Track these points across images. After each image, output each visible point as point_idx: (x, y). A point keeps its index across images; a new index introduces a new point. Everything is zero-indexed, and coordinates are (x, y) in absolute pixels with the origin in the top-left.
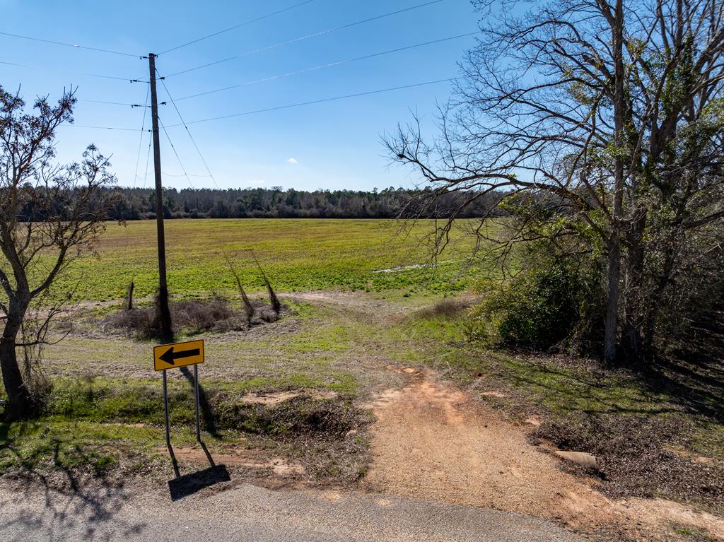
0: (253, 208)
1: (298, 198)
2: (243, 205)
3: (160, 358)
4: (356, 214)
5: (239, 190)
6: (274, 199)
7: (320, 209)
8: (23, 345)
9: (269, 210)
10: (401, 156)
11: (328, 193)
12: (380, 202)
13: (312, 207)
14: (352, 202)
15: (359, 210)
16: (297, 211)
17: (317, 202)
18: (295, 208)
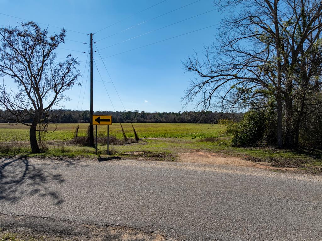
0: (127, 119)
1: (146, 115)
2: (122, 117)
3: (95, 120)
4: (171, 122)
5: (121, 112)
6: (135, 115)
7: (155, 120)
8: (39, 131)
9: (133, 120)
10: (190, 69)
11: (159, 113)
12: (182, 117)
13: (152, 118)
14: (169, 117)
15: (172, 120)
16: (145, 120)
17: (154, 116)
18: (145, 119)
